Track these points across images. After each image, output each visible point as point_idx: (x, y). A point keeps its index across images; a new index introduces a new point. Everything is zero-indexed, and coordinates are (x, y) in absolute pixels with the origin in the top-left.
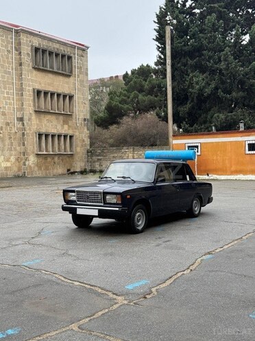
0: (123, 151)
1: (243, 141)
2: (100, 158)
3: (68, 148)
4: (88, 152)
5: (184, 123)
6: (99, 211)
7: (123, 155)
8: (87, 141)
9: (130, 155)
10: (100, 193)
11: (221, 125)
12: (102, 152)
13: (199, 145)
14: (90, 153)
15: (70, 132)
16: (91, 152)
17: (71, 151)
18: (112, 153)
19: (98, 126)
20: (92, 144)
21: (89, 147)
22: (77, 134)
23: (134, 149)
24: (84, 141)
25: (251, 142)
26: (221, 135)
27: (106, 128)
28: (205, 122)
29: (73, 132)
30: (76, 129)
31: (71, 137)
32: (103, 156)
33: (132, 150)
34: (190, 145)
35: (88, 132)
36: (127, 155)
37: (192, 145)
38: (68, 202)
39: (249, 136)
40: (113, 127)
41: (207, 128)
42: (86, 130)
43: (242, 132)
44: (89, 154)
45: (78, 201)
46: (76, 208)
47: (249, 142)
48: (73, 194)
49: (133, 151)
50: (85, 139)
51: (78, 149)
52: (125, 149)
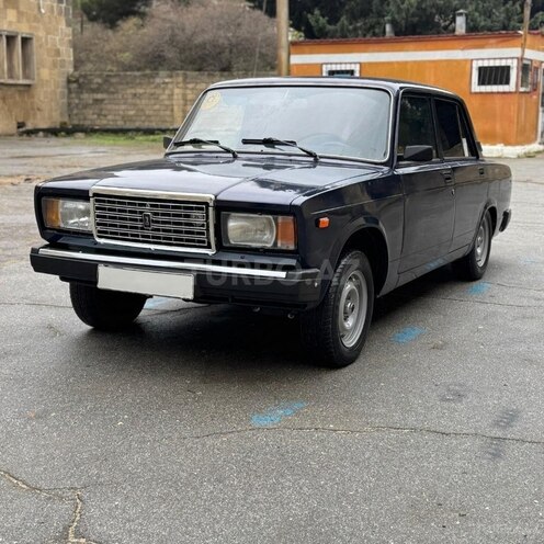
0: (158, 80)
1: (466, 61)
2: (99, 96)
3: (19, 70)
4: (69, 82)
5: (317, 12)
6: (201, 279)
7: (158, 91)
8: (68, 55)
9: (177, 91)
10: (202, 205)
11: (407, 19)
12: (106, 81)
13: (357, 68)
14: (76, 84)
15: (23, 29)
16: (77, 81)
17: (26, 76)
18: (131, 83)
19: (93, 19)
20: (78, 63)
21: (71, 70)
22: (41, 33)
23: (185, 77)
24: (58, 53)
25: (486, 64)
26: (411, 45)
27: (112, 24)
28: (365, 13)
29: (30, 27)
30: (36, 19)
31: (26, 41)
32: (107, 92)
33: (180, 79)
34: (334, 68)
35: (69, 31)
36: (167, 92)
37: (338, 68)
38: (55, 236)
39: (482, 47)
40: (129, 25)
41: (372, 27)
42: (63, 25)
43: (461, 38)
44: (74, 86)
45: (102, 234)
46: (94, 266)
47: (481, 64)
48: (81, 205)
49: (185, 81)
50: (63, 49)
51: (45, 73)
52: (162, 76)
